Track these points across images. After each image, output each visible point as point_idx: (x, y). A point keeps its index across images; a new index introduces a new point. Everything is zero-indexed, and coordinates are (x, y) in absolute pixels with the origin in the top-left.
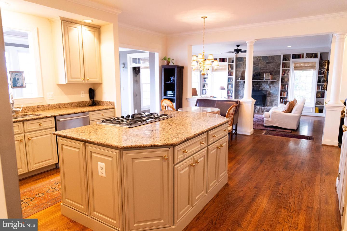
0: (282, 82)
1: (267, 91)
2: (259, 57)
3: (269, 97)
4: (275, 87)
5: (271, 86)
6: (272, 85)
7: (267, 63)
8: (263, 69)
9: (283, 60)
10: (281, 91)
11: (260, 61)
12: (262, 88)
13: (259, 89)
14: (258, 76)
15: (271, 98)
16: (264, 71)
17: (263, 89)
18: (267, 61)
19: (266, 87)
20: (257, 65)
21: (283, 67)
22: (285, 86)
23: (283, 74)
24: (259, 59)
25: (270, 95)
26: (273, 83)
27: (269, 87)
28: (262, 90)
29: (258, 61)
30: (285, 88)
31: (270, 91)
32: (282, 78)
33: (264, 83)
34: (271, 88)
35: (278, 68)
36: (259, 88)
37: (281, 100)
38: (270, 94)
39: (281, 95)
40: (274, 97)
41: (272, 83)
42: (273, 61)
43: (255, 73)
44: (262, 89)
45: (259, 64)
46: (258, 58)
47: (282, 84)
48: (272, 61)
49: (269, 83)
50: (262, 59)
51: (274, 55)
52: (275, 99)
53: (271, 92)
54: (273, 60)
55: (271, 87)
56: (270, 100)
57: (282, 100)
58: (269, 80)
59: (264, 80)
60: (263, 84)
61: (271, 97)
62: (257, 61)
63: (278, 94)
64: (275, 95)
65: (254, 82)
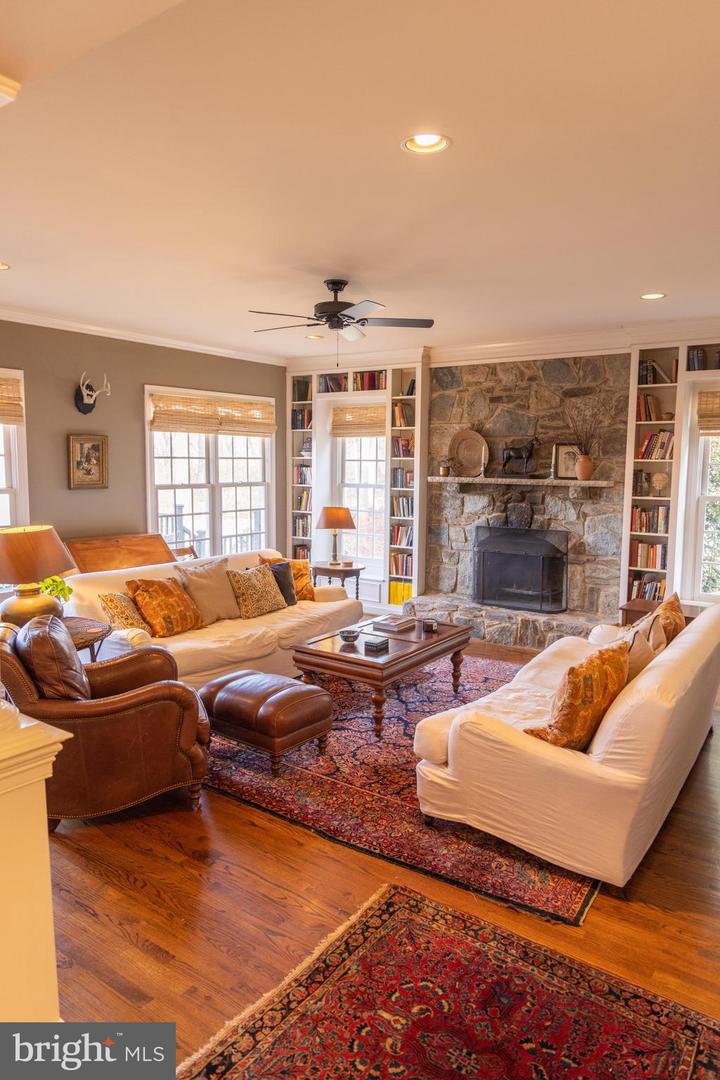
0: (635, 492)
1: (566, 536)
2: (528, 364)
3: (579, 568)
4: (604, 516)
5: (587, 508)
6: (593, 503)
7: (569, 394)
8: (547, 423)
9: (642, 380)
10: (635, 541)
11: (534, 384)
12: (547, 517)
13: (531, 523)
15: (587, 573)
16: (551, 433)
17: (549, 525)
18: (568, 386)
19: (561, 514)
20: (520, 406)
21: (643, 416)
22: (649, 511)
23: (643, 453)
24: (528, 373)
25: (585, 558)
26: (596, 494)
27: (578, 518)
28: (544, 530)
29: (524, 384)
30: (651, 526)
31: (581, 537)
32: (637, 474)
33: (552, 494)
34: (588, 519)
35: (618, 419)
36: (532, 518)
37: (636, 583)
38: (580, 548)
39: (633, 560)
40: (599, 566)
41: (592, 494)
42: (593, 384)
43: (513, 441)
44: (542, 522)
45: (527, 398)
46: (523, 368)
47: (635, 506)
48: (588, 383)
49: (572, 494)
50: (541, 372)
51: (603, 353)
52: (605, 576)
53: (589, 539)
54: (595, 379)
55: (585, 515)
56: (585, 578)
57: (640, 584)
58: (576, 479)
59: (551, 481)
60: (548, 499)
61: (588, 566)
62: (519, 383)
63: (618, 554)
64: (607, 555)
65: (509, 486)
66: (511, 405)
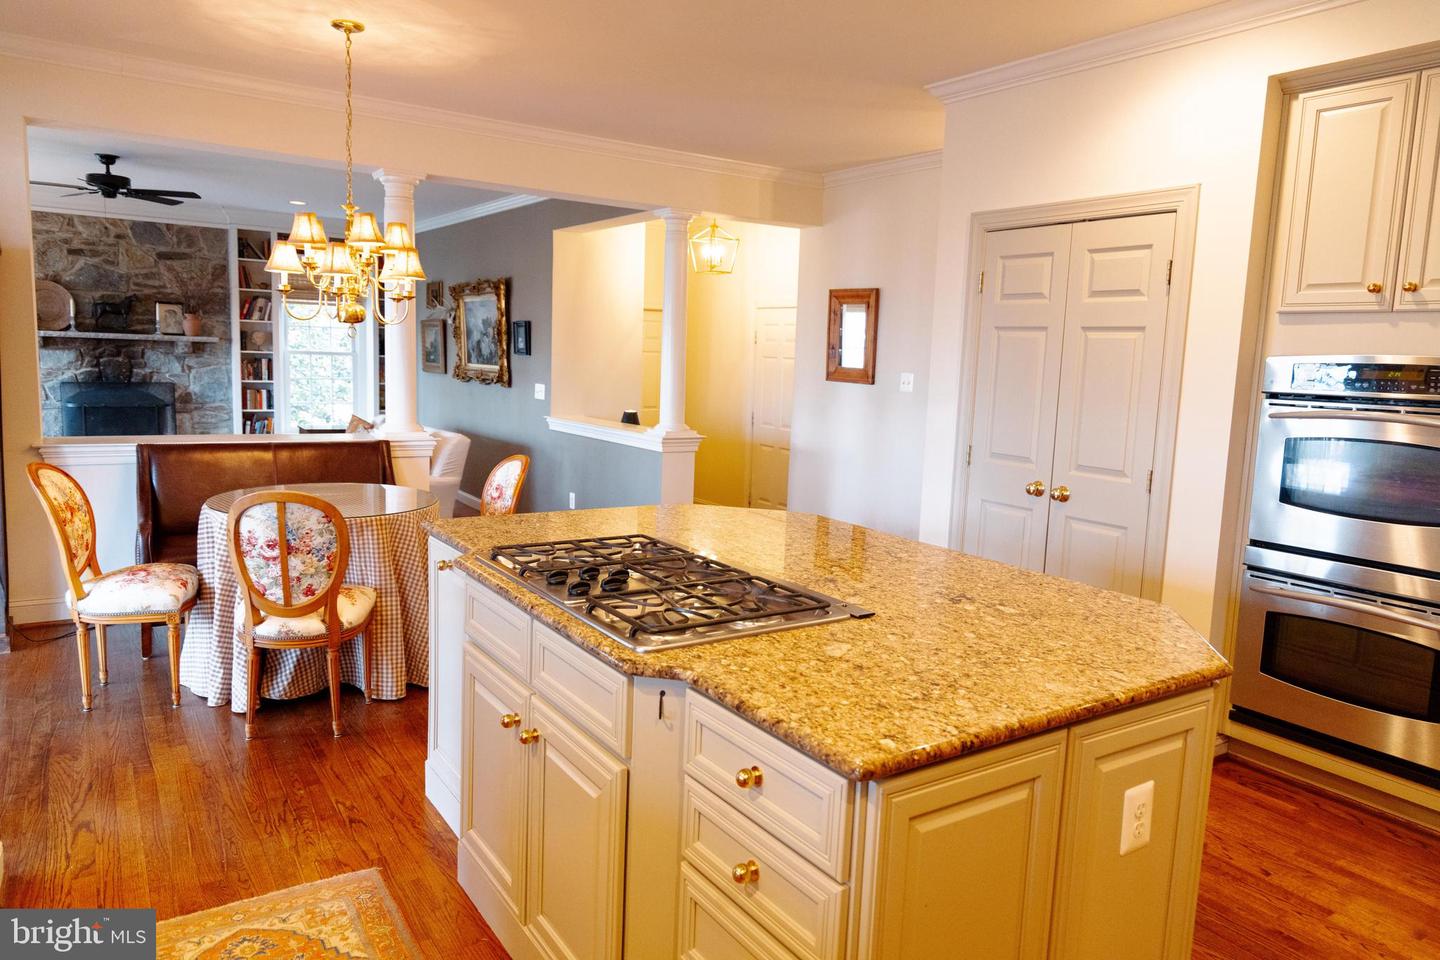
0: (243, 347)
1: (172, 387)
2: (114, 222)
3: (187, 416)
4: (208, 368)
5: (191, 361)
6: (197, 357)
7: (161, 256)
8: (140, 280)
9: (241, 254)
10: (245, 388)
11: (122, 242)
12: (148, 370)
13: (130, 377)
14: (120, 313)
15: (196, 420)
16: (147, 291)
17: (151, 378)
18: (162, 249)
19: (165, 368)
20: (107, 262)
21: (244, 285)
22: (257, 366)
23: (245, 315)
24: (113, 231)
25: (193, 406)
26: (199, 349)
27: (183, 371)
28: (145, 382)
29: (111, 240)
30: (258, 375)
31: (187, 388)
32: (244, 335)
33: (153, 349)
34: (193, 371)
35: (216, 284)
36: (131, 372)
37: (249, 423)
38: (187, 398)
39: (244, 406)
40: (208, 412)
41: (197, 348)
42: (188, 251)
43: (103, 296)
44: (145, 376)
45: (116, 254)
46: (108, 225)
47: (244, 358)
48: (183, 249)
49: (179, 350)
50: (129, 231)
51: (194, 224)
52: (213, 420)
53: (194, 388)
54: (189, 246)
55: (190, 368)
56: (193, 424)
57: (251, 425)
58: (183, 334)
59: (157, 336)
60: (149, 353)
61: (195, 413)
62: (104, 238)
63: (229, 400)
64: (214, 402)
65: (99, 341)
66: (96, 260)
